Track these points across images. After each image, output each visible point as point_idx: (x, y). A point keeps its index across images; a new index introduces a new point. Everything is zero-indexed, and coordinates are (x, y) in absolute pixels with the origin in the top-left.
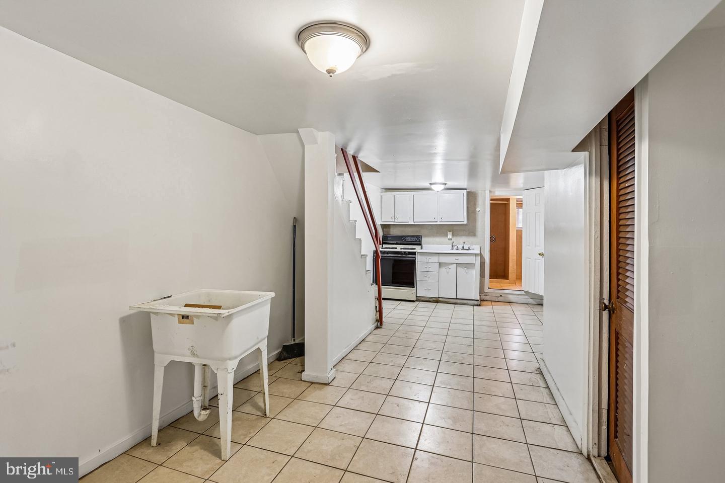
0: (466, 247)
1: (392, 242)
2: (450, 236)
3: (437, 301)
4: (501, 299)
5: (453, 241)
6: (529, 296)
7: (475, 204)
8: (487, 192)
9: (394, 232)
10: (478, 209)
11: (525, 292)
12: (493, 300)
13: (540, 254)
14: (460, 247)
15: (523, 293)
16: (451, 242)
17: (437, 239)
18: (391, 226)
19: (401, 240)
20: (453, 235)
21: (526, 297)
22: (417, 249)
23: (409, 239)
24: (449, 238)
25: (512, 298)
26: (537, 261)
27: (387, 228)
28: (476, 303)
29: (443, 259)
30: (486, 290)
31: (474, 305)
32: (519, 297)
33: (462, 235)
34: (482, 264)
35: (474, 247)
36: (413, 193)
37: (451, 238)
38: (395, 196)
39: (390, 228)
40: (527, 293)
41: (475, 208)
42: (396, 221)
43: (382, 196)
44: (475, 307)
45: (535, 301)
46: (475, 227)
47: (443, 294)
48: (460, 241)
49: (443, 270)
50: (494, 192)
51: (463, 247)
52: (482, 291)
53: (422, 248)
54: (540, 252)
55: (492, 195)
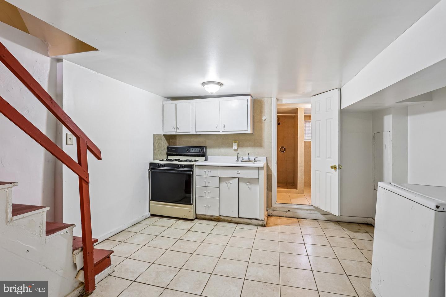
0: (252, 158)
1: (175, 154)
2: (235, 147)
3: (218, 219)
4: (289, 214)
5: (238, 152)
6: (319, 211)
7: (261, 113)
8: (274, 99)
9: (180, 143)
10: (264, 118)
11: (314, 207)
12: (281, 215)
13: (332, 167)
14: (246, 158)
15: (312, 208)
16: (236, 153)
17: (223, 150)
18: (177, 137)
19: (185, 151)
20: (239, 146)
21: (316, 212)
22: (201, 161)
23: (192, 150)
24: (234, 149)
25: (301, 213)
26: (329, 174)
27: (173, 139)
28: (261, 223)
29: (224, 173)
30: (274, 204)
31: (258, 225)
32: (308, 212)
33: (247, 146)
34: (269, 177)
35: (259, 158)
36: (194, 101)
37: (236, 149)
38: (176, 105)
39: (176, 139)
40: (317, 209)
41: (261, 117)
42: (178, 131)
43: (164, 105)
44: (260, 228)
45: (326, 217)
46: (262, 137)
47: (224, 213)
48: (245, 152)
49: (224, 185)
50: (281, 100)
51: (249, 159)
52: (269, 205)
53: (206, 160)
54: (333, 165)
55: (279, 103)
